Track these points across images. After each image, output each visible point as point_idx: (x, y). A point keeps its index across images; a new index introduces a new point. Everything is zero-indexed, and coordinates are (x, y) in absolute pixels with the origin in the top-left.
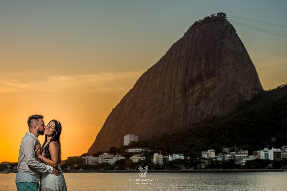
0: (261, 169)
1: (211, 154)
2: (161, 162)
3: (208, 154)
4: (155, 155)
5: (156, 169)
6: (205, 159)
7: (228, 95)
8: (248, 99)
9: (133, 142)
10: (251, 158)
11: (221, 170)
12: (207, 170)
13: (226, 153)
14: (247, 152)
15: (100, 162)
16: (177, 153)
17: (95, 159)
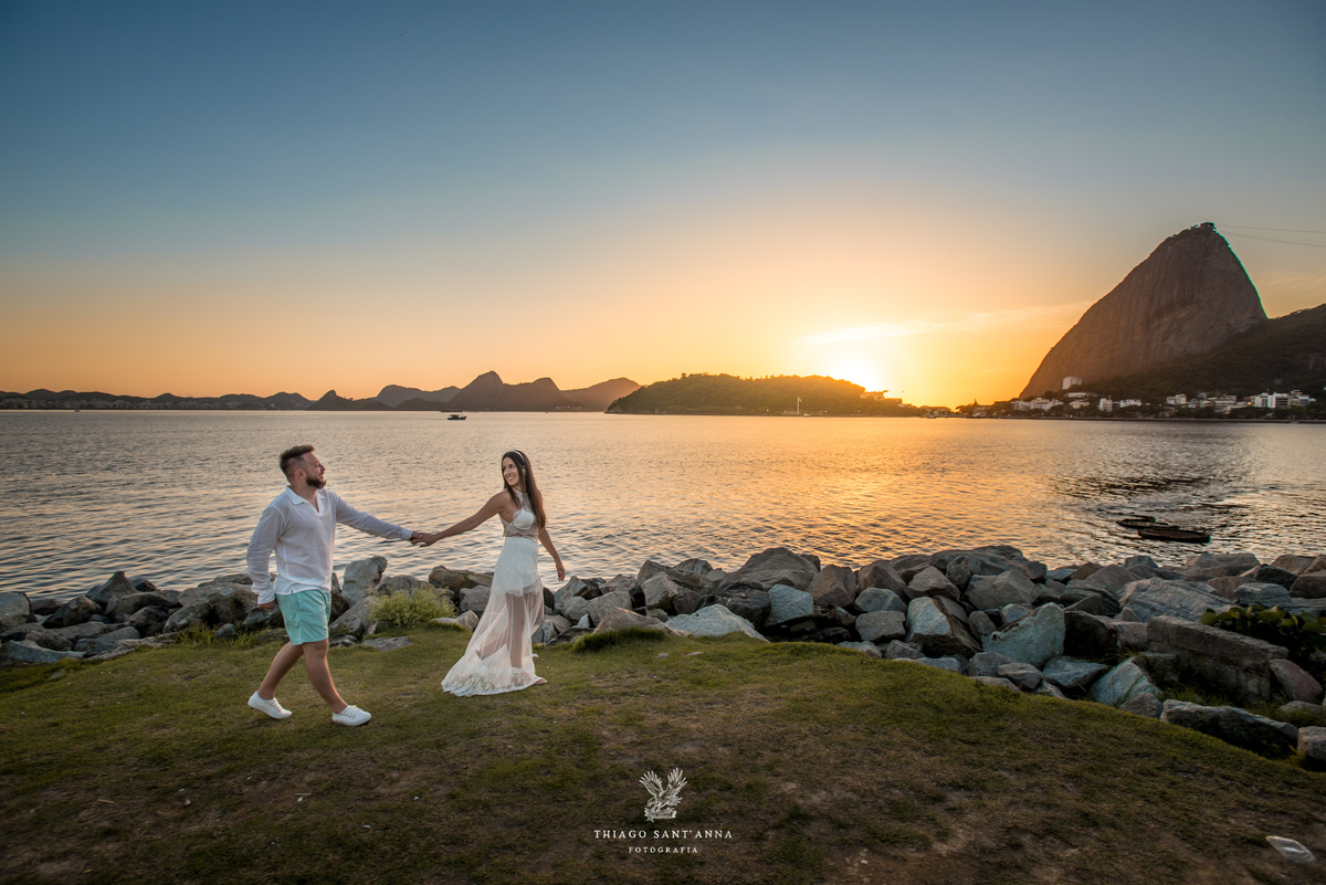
0: (1254, 420)
1: (1182, 400)
2: (1110, 409)
3: (1175, 400)
4: (1102, 401)
5: (1102, 416)
6: (1172, 405)
7: (1212, 327)
8: (1243, 331)
9: (1075, 385)
10: (1241, 405)
11: (1192, 419)
12: (1172, 419)
13: (1202, 399)
14: (1234, 397)
15: (1032, 408)
16: (1132, 398)
17: (1027, 404)
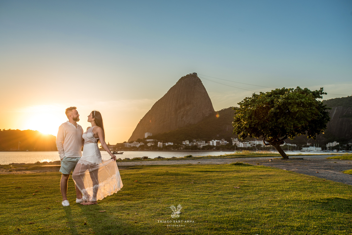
0: (210, 150)
1: (187, 142)
2: (162, 146)
3: (185, 143)
4: (159, 143)
5: (159, 150)
6: (184, 145)
7: (197, 114)
8: (207, 116)
9: (149, 136)
10: (207, 144)
11: (190, 150)
12: (184, 150)
13: (194, 142)
14: (204, 142)
15: (132, 146)
16: (170, 142)
17: (130, 144)
